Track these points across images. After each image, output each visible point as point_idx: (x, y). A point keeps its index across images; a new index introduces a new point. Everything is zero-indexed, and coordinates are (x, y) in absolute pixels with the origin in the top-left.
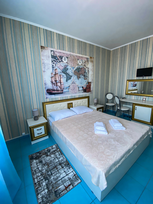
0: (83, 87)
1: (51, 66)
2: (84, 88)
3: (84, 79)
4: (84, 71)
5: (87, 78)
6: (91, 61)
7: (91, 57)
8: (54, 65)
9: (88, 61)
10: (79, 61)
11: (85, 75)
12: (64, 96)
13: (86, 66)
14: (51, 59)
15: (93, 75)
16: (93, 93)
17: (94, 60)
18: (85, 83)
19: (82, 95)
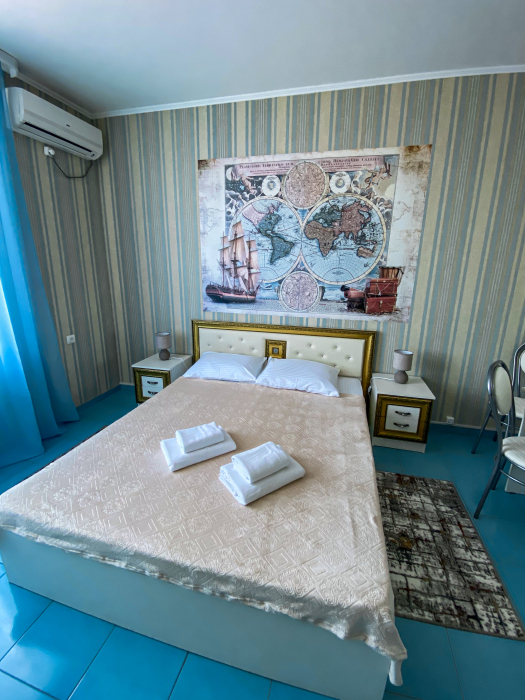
0: (344, 288)
2: (352, 294)
3: (359, 254)
4: (359, 220)
5: (378, 247)
6: (413, 168)
7: (410, 149)
8: (233, 211)
9: (388, 171)
10: (334, 178)
11: (364, 235)
12: (260, 312)
13: (377, 194)
14: (223, 193)
15: (422, 231)
16: (409, 321)
17: (432, 158)
18: (358, 273)
19: (340, 321)
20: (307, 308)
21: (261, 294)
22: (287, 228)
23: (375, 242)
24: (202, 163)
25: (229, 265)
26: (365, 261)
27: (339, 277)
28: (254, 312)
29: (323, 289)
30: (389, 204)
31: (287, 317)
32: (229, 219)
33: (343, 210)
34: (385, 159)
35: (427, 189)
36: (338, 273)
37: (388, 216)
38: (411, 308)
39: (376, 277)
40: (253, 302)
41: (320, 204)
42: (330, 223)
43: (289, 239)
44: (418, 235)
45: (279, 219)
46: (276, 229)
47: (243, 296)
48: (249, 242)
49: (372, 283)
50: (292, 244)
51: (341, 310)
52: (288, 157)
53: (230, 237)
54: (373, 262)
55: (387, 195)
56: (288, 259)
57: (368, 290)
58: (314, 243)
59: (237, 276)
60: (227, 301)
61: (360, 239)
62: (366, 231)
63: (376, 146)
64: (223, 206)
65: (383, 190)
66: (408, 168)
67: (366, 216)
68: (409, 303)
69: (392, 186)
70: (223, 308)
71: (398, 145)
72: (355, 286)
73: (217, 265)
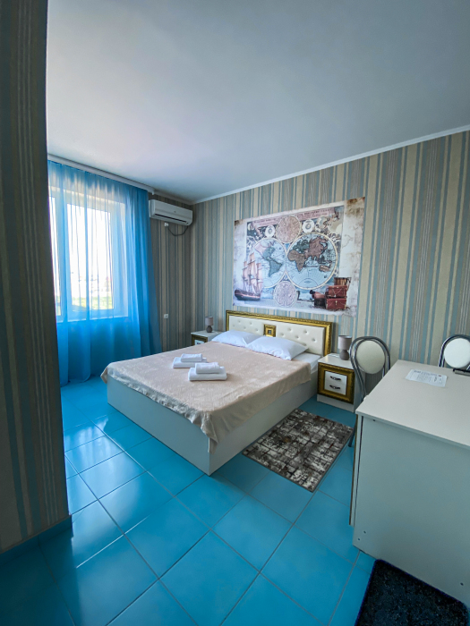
0: (312, 292)
1: (245, 249)
2: (317, 296)
3: (320, 270)
4: (320, 248)
5: (332, 265)
6: (353, 213)
7: (351, 201)
8: (250, 247)
9: (337, 217)
10: (305, 223)
11: (323, 258)
12: (262, 307)
13: (331, 231)
14: (246, 237)
15: (362, 253)
16: (357, 316)
17: (366, 206)
18: (320, 282)
19: (310, 314)
20: (290, 305)
21: (263, 295)
22: (278, 256)
23: (331, 262)
24: (236, 222)
25: (247, 278)
26: (325, 274)
27: (308, 285)
28: (259, 306)
29: (299, 292)
30: (339, 237)
31: (278, 311)
32: (248, 252)
33: (310, 242)
34: (335, 210)
35: (363, 225)
36: (308, 282)
37: (338, 244)
38: (357, 307)
39: (332, 285)
40: (258, 300)
41: (297, 240)
42: (303, 251)
43: (279, 262)
44: (359, 256)
45: (274, 250)
46: (272, 256)
47: (254, 297)
48: (258, 264)
49: (330, 288)
50: (281, 265)
51: (310, 307)
52: (279, 214)
53: (248, 262)
54: (330, 275)
55: (337, 232)
56: (278, 273)
57: (327, 293)
58: (294, 263)
59: (250, 284)
60: (245, 299)
61: (321, 260)
62: (325, 255)
63: (329, 202)
64: (245, 244)
65: (335, 228)
66: (349, 214)
67: (325, 245)
68: (355, 303)
69: (340, 225)
70: (242, 303)
71: (343, 199)
72: (319, 290)
73: (241, 278)
